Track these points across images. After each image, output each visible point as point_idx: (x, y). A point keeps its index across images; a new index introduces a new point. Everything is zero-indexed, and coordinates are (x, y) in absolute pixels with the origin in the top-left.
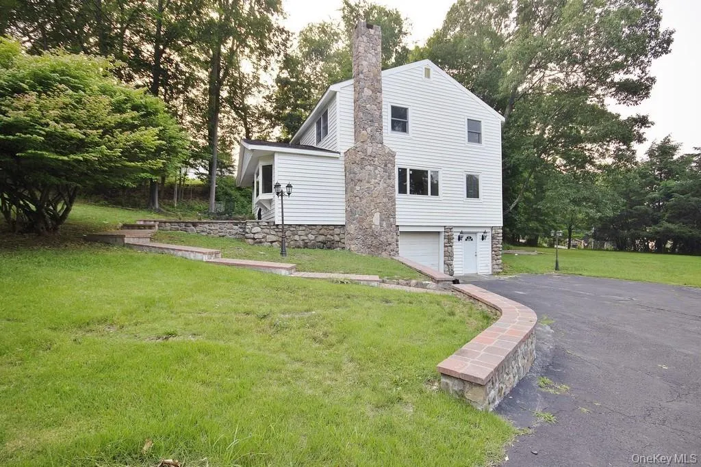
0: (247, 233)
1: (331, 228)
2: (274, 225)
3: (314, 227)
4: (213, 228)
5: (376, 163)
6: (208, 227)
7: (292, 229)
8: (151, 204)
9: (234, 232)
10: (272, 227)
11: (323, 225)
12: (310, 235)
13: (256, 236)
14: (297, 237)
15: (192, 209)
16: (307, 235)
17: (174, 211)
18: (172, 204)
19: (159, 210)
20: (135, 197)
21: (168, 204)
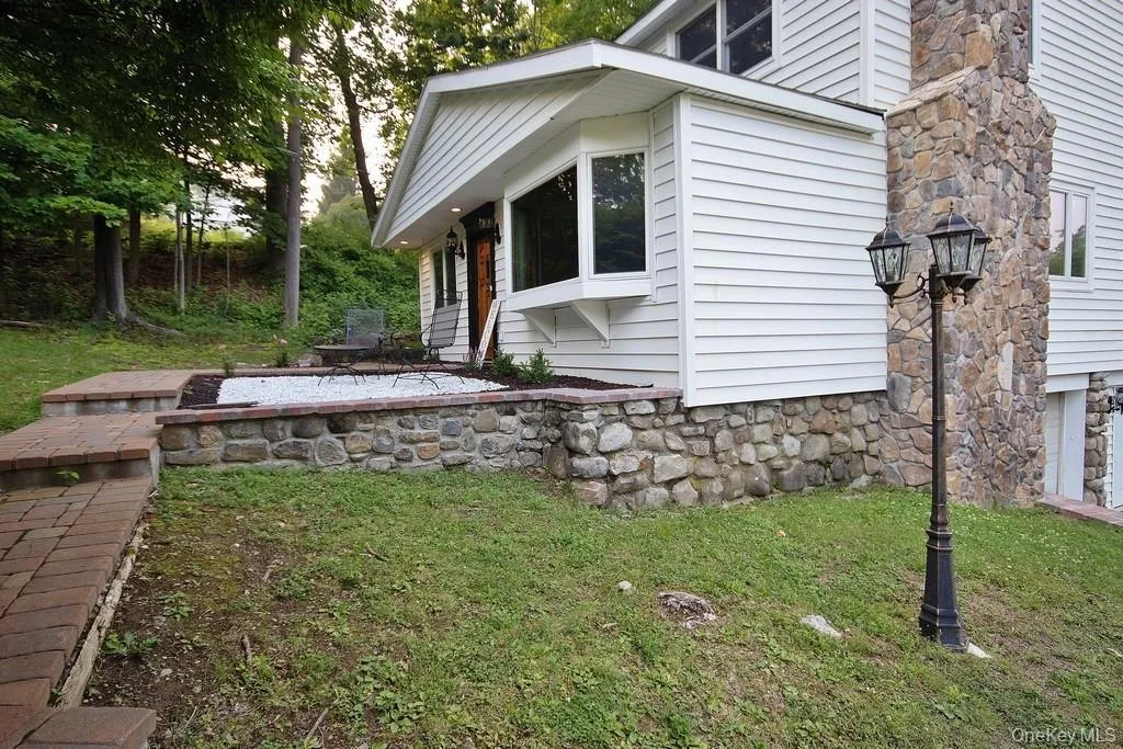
0: (583, 454)
1: (844, 404)
2: (679, 409)
3: (799, 407)
4: (418, 431)
5: (1010, 156)
6: (396, 431)
7: (736, 420)
8: (103, 305)
9: (503, 441)
10: (671, 420)
11: (823, 397)
12: (787, 440)
13: (618, 465)
14: (749, 454)
15: (232, 314)
16: (776, 439)
17: (178, 325)
18: (172, 301)
19: (132, 325)
20: (44, 281)
21: (158, 304)
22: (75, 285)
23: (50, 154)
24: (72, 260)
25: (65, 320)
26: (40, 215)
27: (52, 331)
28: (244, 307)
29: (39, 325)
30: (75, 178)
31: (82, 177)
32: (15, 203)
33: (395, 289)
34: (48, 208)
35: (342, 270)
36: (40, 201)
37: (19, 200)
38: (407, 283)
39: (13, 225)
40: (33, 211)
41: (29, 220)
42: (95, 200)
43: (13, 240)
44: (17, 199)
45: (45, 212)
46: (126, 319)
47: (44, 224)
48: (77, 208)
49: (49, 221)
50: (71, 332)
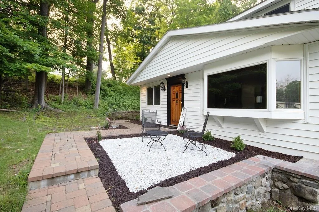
8: (36, 102)
15: (78, 104)
17: (62, 109)
18: (59, 99)
19: (47, 109)
20: (14, 91)
21: (54, 100)
22: (25, 93)
23: (27, 47)
24: (24, 84)
25: (23, 108)
26: (21, 70)
27: (19, 113)
28: (82, 102)
29: (13, 110)
30: (34, 57)
31: (37, 57)
32: (10, 65)
33: (122, 95)
34: (24, 68)
35: (108, 90)
36: (20, 65)
37: (12, 64)
38: (125, 94)
39: (9, 74)
40: (17, 69)
41: (15, 72)
42: (43, 65)
43: (4, 77)
44: (11, 64)
45: (22, 69)
46: (44, 107)
47: (21, 74)
48: (36, 68)
49: (23, 73)
50: (26, 113)
